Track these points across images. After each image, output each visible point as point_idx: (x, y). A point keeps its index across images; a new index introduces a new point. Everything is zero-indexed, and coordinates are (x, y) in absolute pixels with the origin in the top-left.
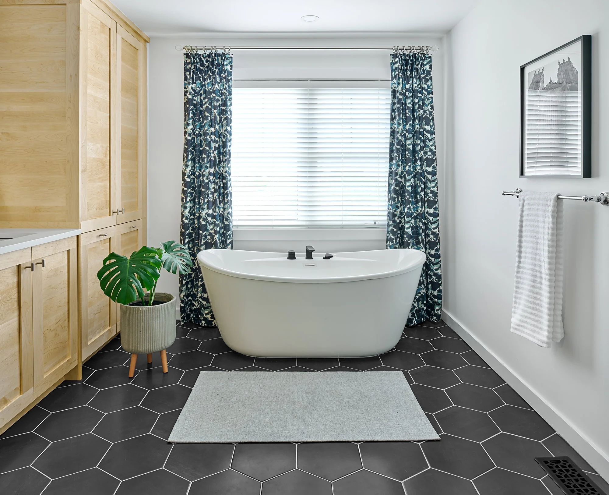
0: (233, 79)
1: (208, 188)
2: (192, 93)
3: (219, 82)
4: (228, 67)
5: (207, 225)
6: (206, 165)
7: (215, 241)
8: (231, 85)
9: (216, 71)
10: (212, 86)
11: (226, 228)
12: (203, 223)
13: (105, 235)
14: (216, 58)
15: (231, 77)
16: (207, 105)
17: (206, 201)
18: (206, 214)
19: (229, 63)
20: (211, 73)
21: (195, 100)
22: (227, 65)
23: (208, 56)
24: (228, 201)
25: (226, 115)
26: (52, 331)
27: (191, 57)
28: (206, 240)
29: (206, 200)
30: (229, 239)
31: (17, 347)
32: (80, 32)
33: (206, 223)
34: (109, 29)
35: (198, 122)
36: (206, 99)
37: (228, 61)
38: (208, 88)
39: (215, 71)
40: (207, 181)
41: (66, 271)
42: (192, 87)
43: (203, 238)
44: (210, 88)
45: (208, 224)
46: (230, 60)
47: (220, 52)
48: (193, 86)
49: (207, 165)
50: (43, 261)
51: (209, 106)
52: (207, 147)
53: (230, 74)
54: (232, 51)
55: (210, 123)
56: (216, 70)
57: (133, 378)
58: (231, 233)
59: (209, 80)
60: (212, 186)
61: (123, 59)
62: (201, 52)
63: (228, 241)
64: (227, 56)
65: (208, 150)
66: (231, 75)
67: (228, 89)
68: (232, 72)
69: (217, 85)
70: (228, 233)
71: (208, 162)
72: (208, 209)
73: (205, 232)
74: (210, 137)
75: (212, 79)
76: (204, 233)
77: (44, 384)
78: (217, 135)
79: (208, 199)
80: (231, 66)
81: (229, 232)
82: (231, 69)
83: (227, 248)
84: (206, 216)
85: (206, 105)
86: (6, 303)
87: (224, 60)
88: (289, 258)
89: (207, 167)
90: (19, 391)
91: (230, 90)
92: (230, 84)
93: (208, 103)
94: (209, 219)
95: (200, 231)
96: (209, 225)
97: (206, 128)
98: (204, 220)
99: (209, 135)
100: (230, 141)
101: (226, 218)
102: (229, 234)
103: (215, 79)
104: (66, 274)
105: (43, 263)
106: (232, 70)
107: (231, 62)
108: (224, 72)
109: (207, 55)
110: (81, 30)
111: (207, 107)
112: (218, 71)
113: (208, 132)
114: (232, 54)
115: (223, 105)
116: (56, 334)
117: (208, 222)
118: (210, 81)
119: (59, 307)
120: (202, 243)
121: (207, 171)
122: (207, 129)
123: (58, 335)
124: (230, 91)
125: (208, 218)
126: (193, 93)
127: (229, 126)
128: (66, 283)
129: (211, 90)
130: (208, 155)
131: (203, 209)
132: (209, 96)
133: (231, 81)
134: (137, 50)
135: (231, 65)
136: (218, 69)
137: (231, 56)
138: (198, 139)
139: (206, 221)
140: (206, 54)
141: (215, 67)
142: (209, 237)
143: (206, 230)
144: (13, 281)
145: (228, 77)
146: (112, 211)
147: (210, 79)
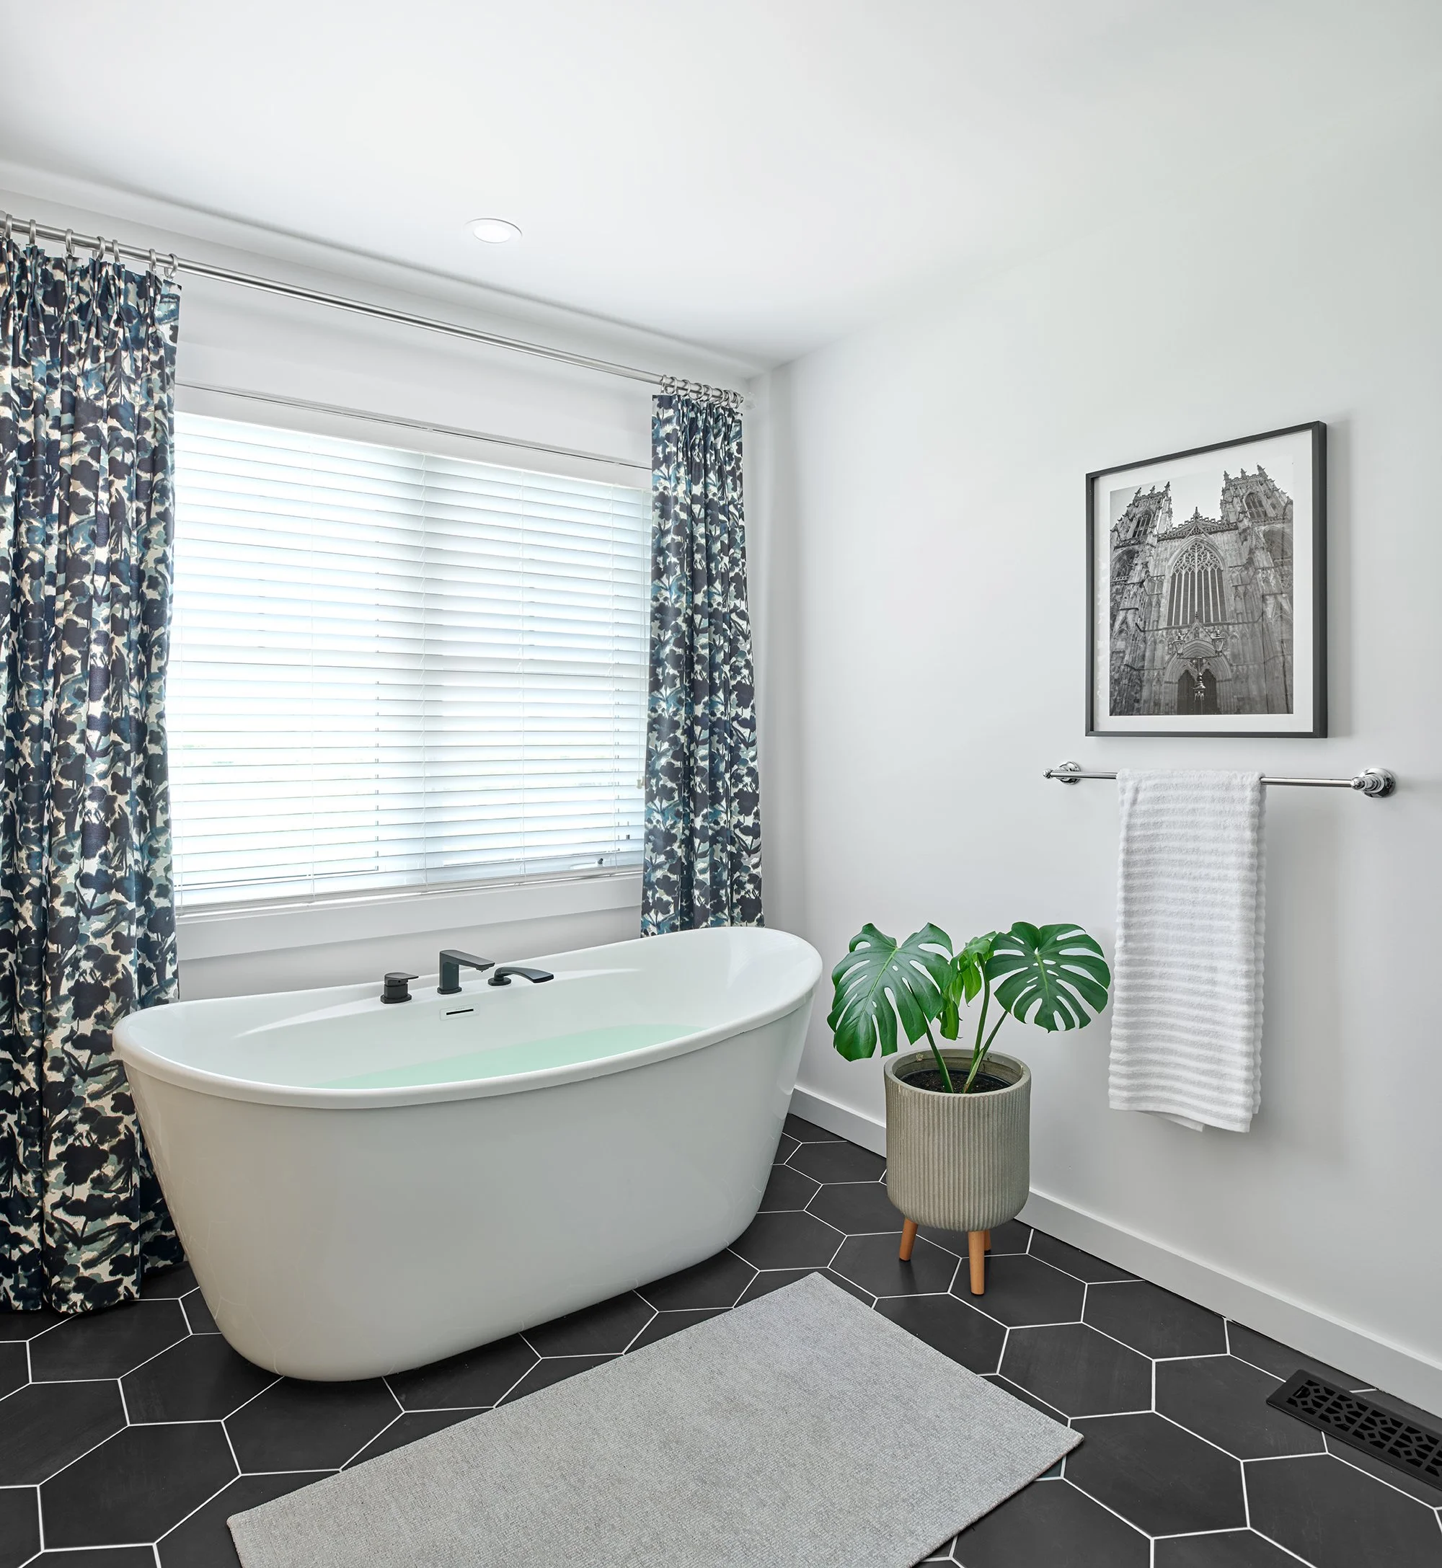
0: (179, 378)
1: (83, 778)
2: (16, 399)
3: (133, 376)
4: (166, 331)
5: (80, 918)
6: (77, 689)
7: (118, 975)
8: (172, 397)
9: (120, 336)
10: (102, 388)
11: (160, 921)
12: (68, 912)
14: (119, 285)
15: (176, 369)
16: (81, 456)
17: (77, 828)
18: (77, 876)
19: (167, 317)
20: (97, 336)
21: (23, 431)
22: (160, 321)
23: (84, 271)
25: (163, 504)
27: (12, 259)
28: (77, 977)
29: (78, 822)
30: (173, 961)
33: (78, 912)
35: (43, 518)
36: (79, 431)
37: (166, 308)
38: (87, 392)
39: (116, 332)
40: (79, 749)
42: (15, 376)
43: (68, 970)
44: (93, 391)
45: (82, 915)
46: (173, 306)
47: (139, 268)
48: (17, 372)
49: (82, 685)
51: (88, 461)
52: (81, 618)
53: (169, 354)
54: (179, 276)
55: (95, 528)
56: (121, 331)
58: (180, 940)
59: (89, 361)
60: (97, 767)
62: (52, 249)
63: (169, 971)
64: (164, 289)
66: (173, 361)
68: (176, 350)
69: (122, 386)
70: (169, 939)
71: (84, 675)
72: (84, 856)
73: (74, 948)
74: (92, 582)
75: (102, 360)
76: (70, 953)
78: (124, 576)
79: (87, 820)
80: (175, 329)
81: (173, 935)
82: (175, 339)
83: (163, 996)
84: (78, 883)
85: (76, 458)
87: (155, 300)
88: (388, 999)
89: (80, 695)
93: (87, 448)
94: (88, 894)
95: (51, 947)
96: (88, 919)
97: (79, 545)
98: (68, 901)
99: (90, 572)
100: (177, 599)
101: (158, 885)
102: (171, 945)
103: (117, 360)
106: (176, 345)
107: (175, 315)
108: (151, 344)
109: (79, 265)
111: (81, 463)
112: (127, 335)
113: (83, 558)
114: (181, 288)
115: (148, 466)
117: (83, 908)
118: (95, 365)
120: (61, 992)
121: (81, 710)
122: (80, 549)
124: (171, 419)
125: (83, 891)
126: (22, 399)
127: (169, 547)
129: (100, 404)
130: (83, 649)
131: (69, 859)
132: (90, 425)
133: (172, 382)
135: (172, 324)
136: (126, 330)
137: (176, 290)
139: (76, 904)
140: (74, 260)
141: (115, 317)
142: (86, 965)
143: (78, 938)
145: (167, 365)
147: (96, 359)
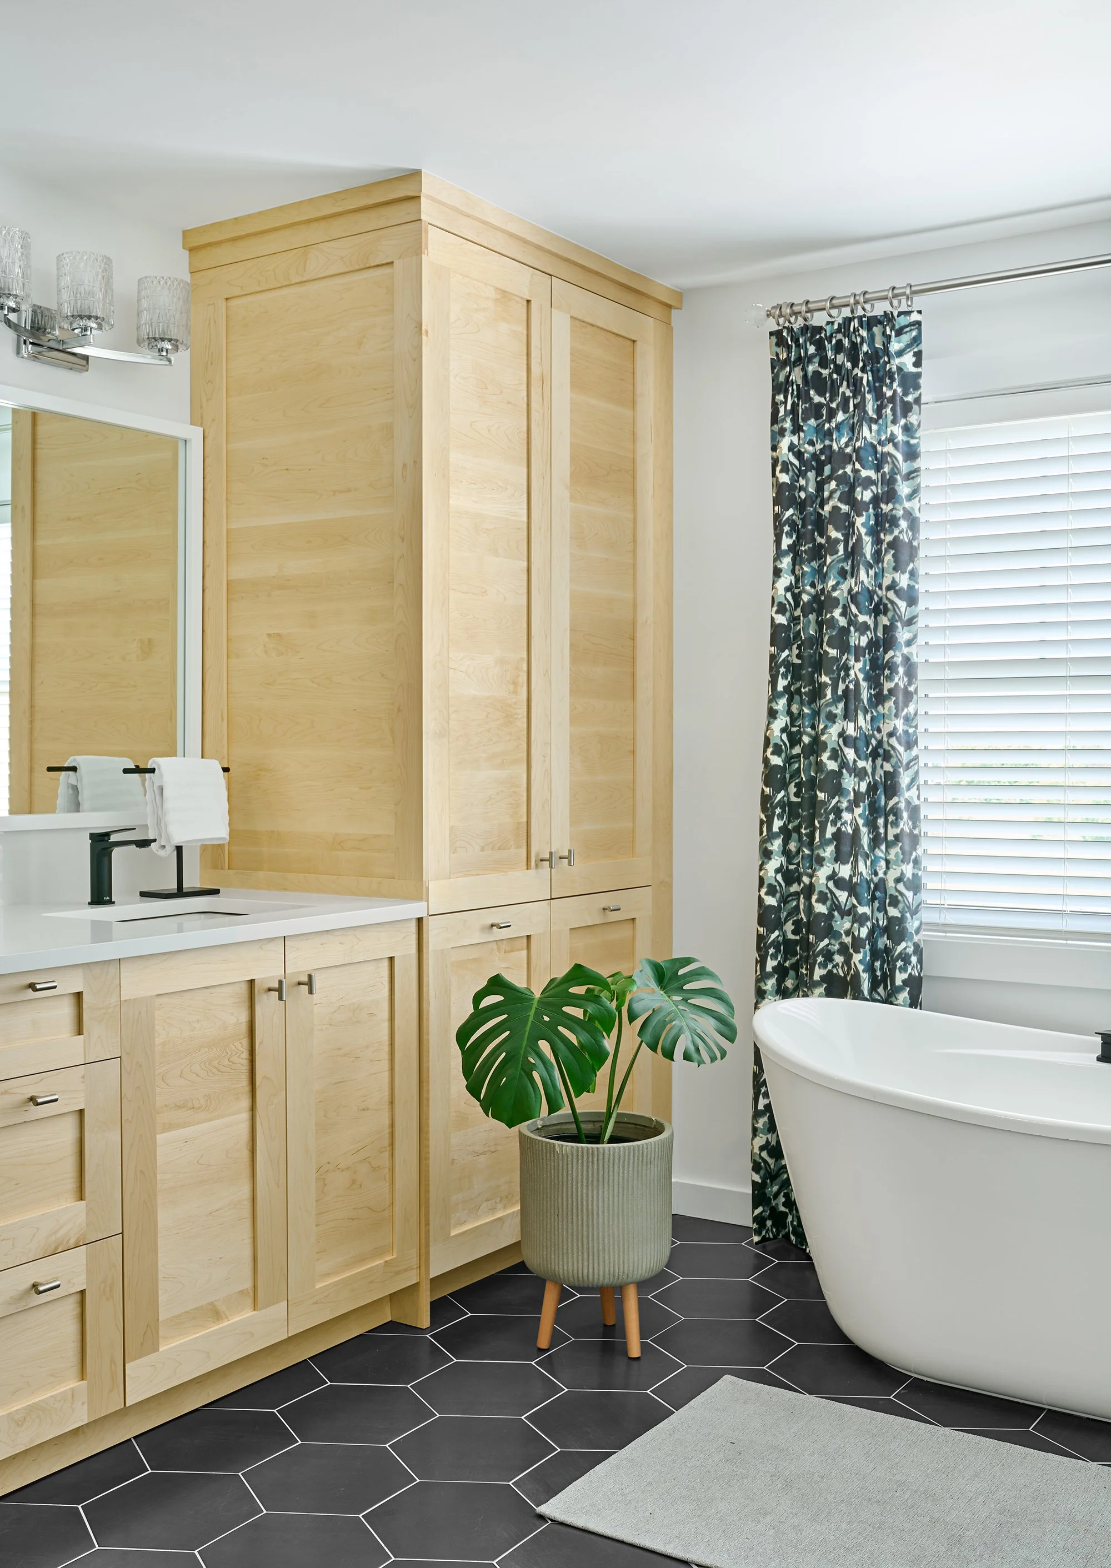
0: (923, 400)
1: (838, 790)
2: (792, 464)
3: (875, 416)
4: (908, 361)
5: (833, 916)
6: (830, 712)
7: (852, 971)
8: (916, 423)
9: (865, 382)
10: (851, 434)
11: (894, 929)
12: (820, 908)
13: (502, 925)
14: (864, 333)
15: (917, 394)
16: (834, 502)
17: (829, 835)
18: (829, 878)
19: (908, 346)
20: (848, 386)
21: (801, 488)
22: (900, 353)
23: (838, 331)
24: (897, 837)
25: (892, 532)
26: (342, 1171)
27: (790, 343)
28: (830, 967)
29: (830, 830)
30: (903, 969)
31: (246, 1189)
32: (424, 337)
33: (831, 910)
34: (525, 303)
35: (809, 563)
36: (832, 480)
37: (906, 338)
38: (840, 442)
39: (862, 378)
40: (832, 765)
41: (386, 1014)
42: (792, 443)
43: (820, 959)
44: (844, 440)
45: (836, 913)
46: (914, 333)
47: (879, 309)
48: (795, 439)
50: (310, 977)
51: (839, 505)
52: (833, 648)
53: (911, 382)
54: (918, 302)
55: (844, 565)
56: (865, 376)
57: (548, 1350)
58: (910, 950)
59: (841, 413)
60: (849, 782)
61: (577, 383)
62: (819, 319)
63: (900, 978)
64: (902, 321)
65: (836, 660)
66: (917, 387)
67: (905, 439)
68: (919, 375)
69: (865, 429)
70: (899, 949)
71: (837, 699)
72: (836, 860)
73: (826, 941)
74: (844, 614)
75: (852, 408)
76: (822, 944)
77: (316, 1303)
78: (862, 606)
79: (839, 829)
80: (918, 355)
81: (903, 945)
82: (918, 364)
83: (893, 999)
84: (831, 884)
85: (831, 503)
86: (219, 1070)
87: (890, 336)
89: (832, 718)
90: (249, 1301)
91: (913, 442)
92: (913, 419)
93: (837, 494)
94: (842, 896)
95: (811, 937)
96: (842, 918)
97: (831, 583)
98: (823, 899)
99: (841, 606)
100: (910, 622)
101: (891, 895)
102: (900, 954)
103: (861, 406)
104: (386, 1025)
105: (310, 983)
106: (919, 370)
107: (917, 340)
108: (888, 381)
109: (836, 327)
110: (427, 332)
111: (835, 508)
112: (870, 378)
113: (835, 594)
114: (920, 312)
115: (885, 499)
116: (354, 1182)
117: (836, 906)
118: (847, 415)
119: (364, 1110)
120: (816, 977)
121: (834, 730)
122: (833, 586)
123: (361, 1186)
124: (914, 445)
125: (838, 893)
126: (796, 462)
127: (903, 572)
128: (386, 1048)
129: (849, 450)
130: (835, 676)
131: (820, 861)
132: (841, 472)
133: (915, 407)
134: (634, 341)
135: (916, 350)
136: (870, 373)
137: (915, 317)
138: (809, 622)
139: (829, 903)
140: (833, 323)
141: (861, 364)
142: (839, 959)
143: (830, 932)
144: (238, 1020)
145: (906, 393)
146: (537, 855)
147: (846, 410)
